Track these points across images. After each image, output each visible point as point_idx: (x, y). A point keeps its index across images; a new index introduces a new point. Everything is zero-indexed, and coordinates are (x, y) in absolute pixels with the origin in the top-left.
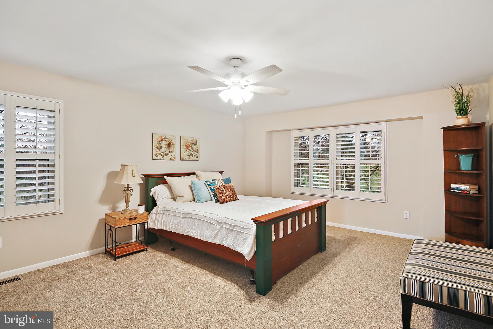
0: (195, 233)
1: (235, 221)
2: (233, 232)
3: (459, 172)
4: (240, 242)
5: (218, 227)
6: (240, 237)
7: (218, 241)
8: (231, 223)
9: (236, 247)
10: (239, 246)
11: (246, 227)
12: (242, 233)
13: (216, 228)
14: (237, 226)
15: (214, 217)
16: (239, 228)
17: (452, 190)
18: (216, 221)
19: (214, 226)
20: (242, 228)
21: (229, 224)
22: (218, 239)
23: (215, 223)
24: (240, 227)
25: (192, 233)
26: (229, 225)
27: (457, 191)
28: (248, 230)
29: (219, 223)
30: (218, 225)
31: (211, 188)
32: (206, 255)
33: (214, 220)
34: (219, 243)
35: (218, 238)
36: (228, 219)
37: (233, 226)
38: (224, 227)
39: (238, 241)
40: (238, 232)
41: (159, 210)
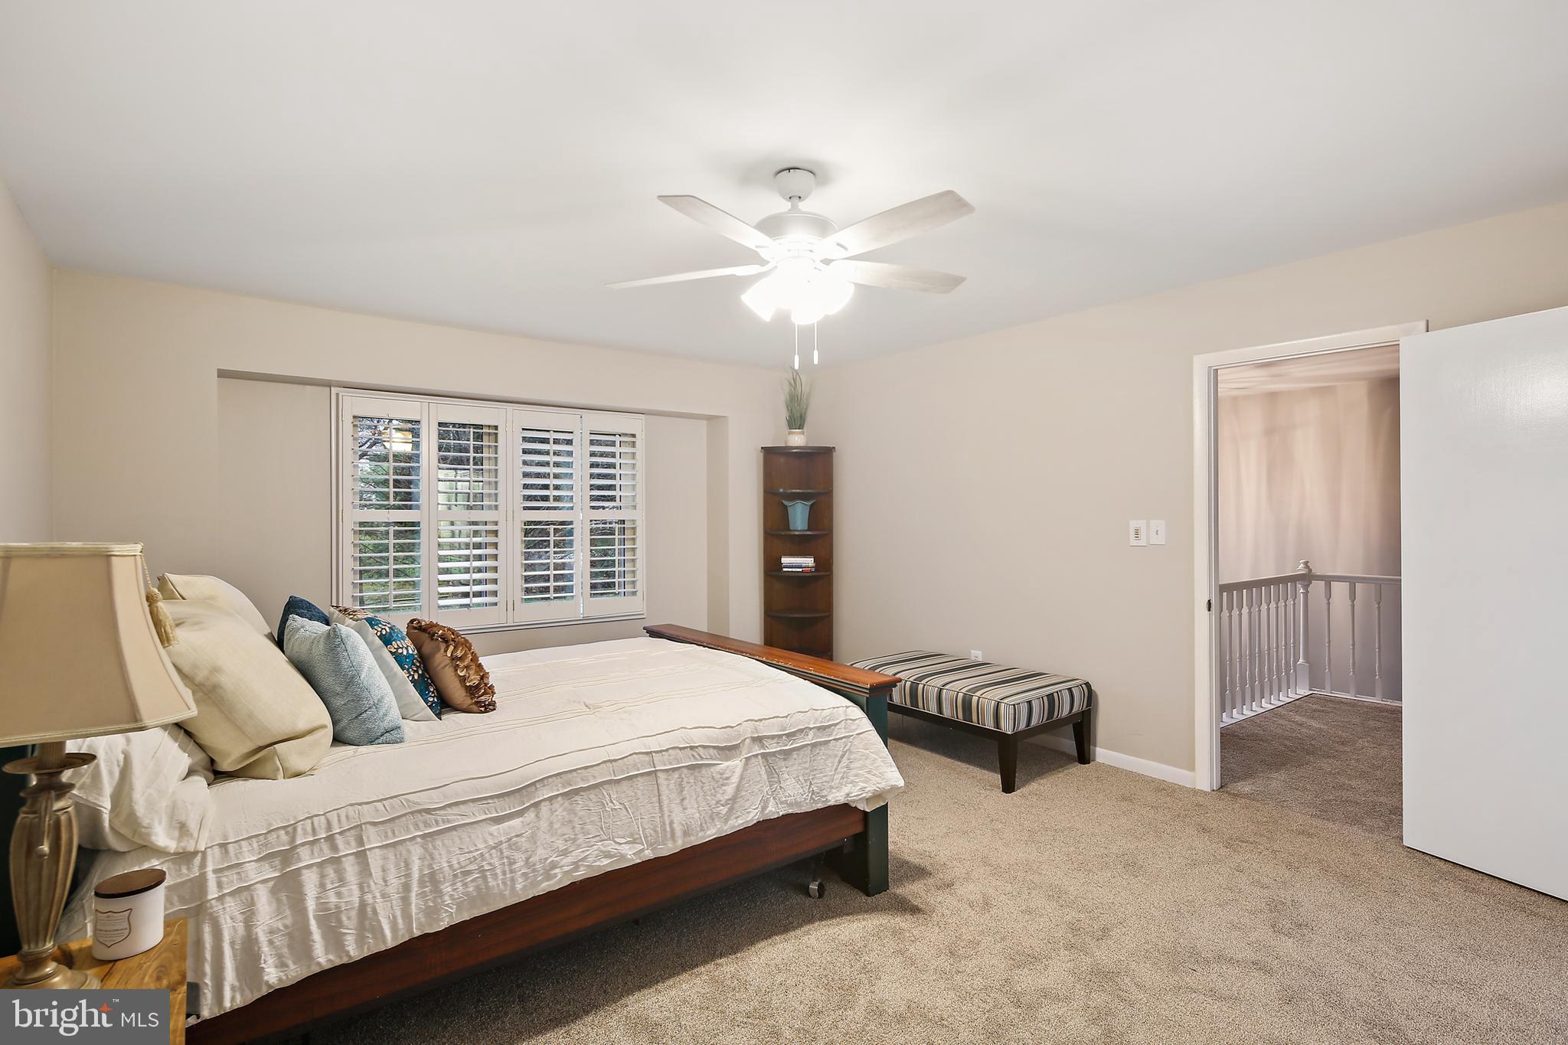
0: (626, 847)
1: (787, 717)
2: (795, 756)
3: (788, 533)
4: (830, 773)
5: (728, 767)
6: (824, 757)
7: (752, 815)
8: (777, 731)
9: (825, 793)
10: (831, 787)
11: (829, 721)
12: (825, 744)
13: (722, 774)
14: (801, 731)
15: (698, 738)
16: (811, 733)
17: (784, 569)
18: (714, 747)
19: (712, 770)
20: (819, 728)
21: (773, 737)
22: (749, 807)
23: (711, 759)
24: (813, 728)
25: (608, 855)
26: (775, 741)
27: (794, 570)
28: (838, 727)
29: (728, 751)
30: (726, 761)
31: (400, 651)
32: (636, 922)
33: (700, 748)
34: (757, 817)
35: (748, 804)
36: (758, 723)
37: (788, 735)
38: (756, 756)
39: (822, 773)
40: (814, 745)
41: (215, 871)
